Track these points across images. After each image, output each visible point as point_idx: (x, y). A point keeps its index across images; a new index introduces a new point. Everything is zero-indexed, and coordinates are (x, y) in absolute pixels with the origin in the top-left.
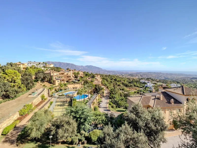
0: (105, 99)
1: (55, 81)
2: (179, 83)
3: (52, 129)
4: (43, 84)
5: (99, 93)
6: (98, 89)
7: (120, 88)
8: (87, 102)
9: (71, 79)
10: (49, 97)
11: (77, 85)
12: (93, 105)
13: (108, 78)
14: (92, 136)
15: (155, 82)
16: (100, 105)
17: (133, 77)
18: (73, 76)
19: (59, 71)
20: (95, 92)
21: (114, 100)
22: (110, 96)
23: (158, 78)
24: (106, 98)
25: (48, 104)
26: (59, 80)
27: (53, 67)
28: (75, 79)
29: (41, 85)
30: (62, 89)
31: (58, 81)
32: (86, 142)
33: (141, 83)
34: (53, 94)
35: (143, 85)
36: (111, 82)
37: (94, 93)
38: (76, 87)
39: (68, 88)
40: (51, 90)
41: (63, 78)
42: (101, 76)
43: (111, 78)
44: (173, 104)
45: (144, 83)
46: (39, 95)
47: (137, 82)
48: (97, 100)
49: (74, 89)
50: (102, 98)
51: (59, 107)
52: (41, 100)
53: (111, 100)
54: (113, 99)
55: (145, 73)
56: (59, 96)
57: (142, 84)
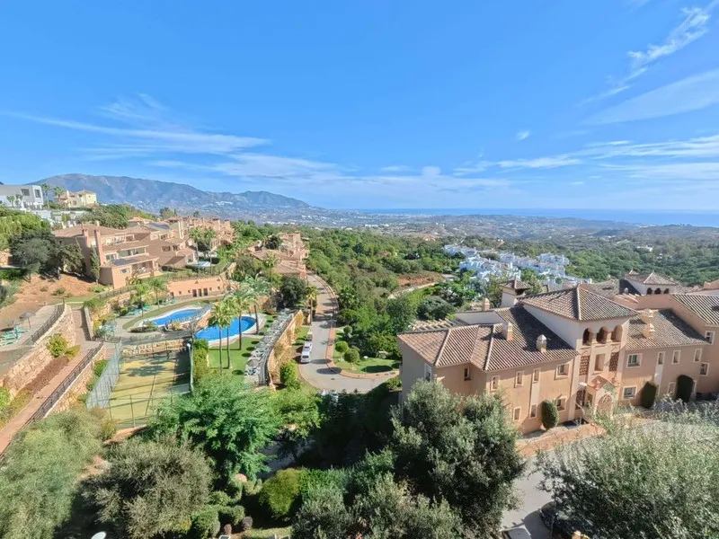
0: (321, 326)
1: (110, 269)
2: (564, 249)
3: (102, 503)
4: (53, 286)
5: (297, 305)
6: (292, 292)
7: (373, 280)
8: (253, 346)
9: (181, 258)
10: (88, 338)
11: (209, 279)
12: (276, 355)
13: (331, 241)
14: (271, 499)
15: (493, 251)
16: (304, 353)
17: (420, 235)
18: (190, 244)
19: (125, 225)
20: (282, 302)
21: (353, 328)
22: (340, 316)
23: (502, 234)
24: (324, 323)
25: (87, 374)
26: (129, 267)
27: (95, 205)
28: (201, 254)
29: (43, 290)
30: (143, 300)
31: (124, 271)
32: (248, 521)
33: (446, 256)
34: (107, 327)
35: (453, 263)
36: (344, 258)
37: (280, 307)
38: (205, 290)
39: (172, 294)
40: (93, 311)
41: (147, 254)
42: (306, 233)
43: (342, 243)
44: (543, 350)
45: (458, 256)
46: (35, 338)
47: (433, 252)
48: (292, 336)
49: (195, 295)
50: (309, 324)
51: (138, 379)
52: (49, 359)
53: (345, 330)
54: (350, 325)
55: (459, 219)
56: (133, 331)
57: (450, 261)
